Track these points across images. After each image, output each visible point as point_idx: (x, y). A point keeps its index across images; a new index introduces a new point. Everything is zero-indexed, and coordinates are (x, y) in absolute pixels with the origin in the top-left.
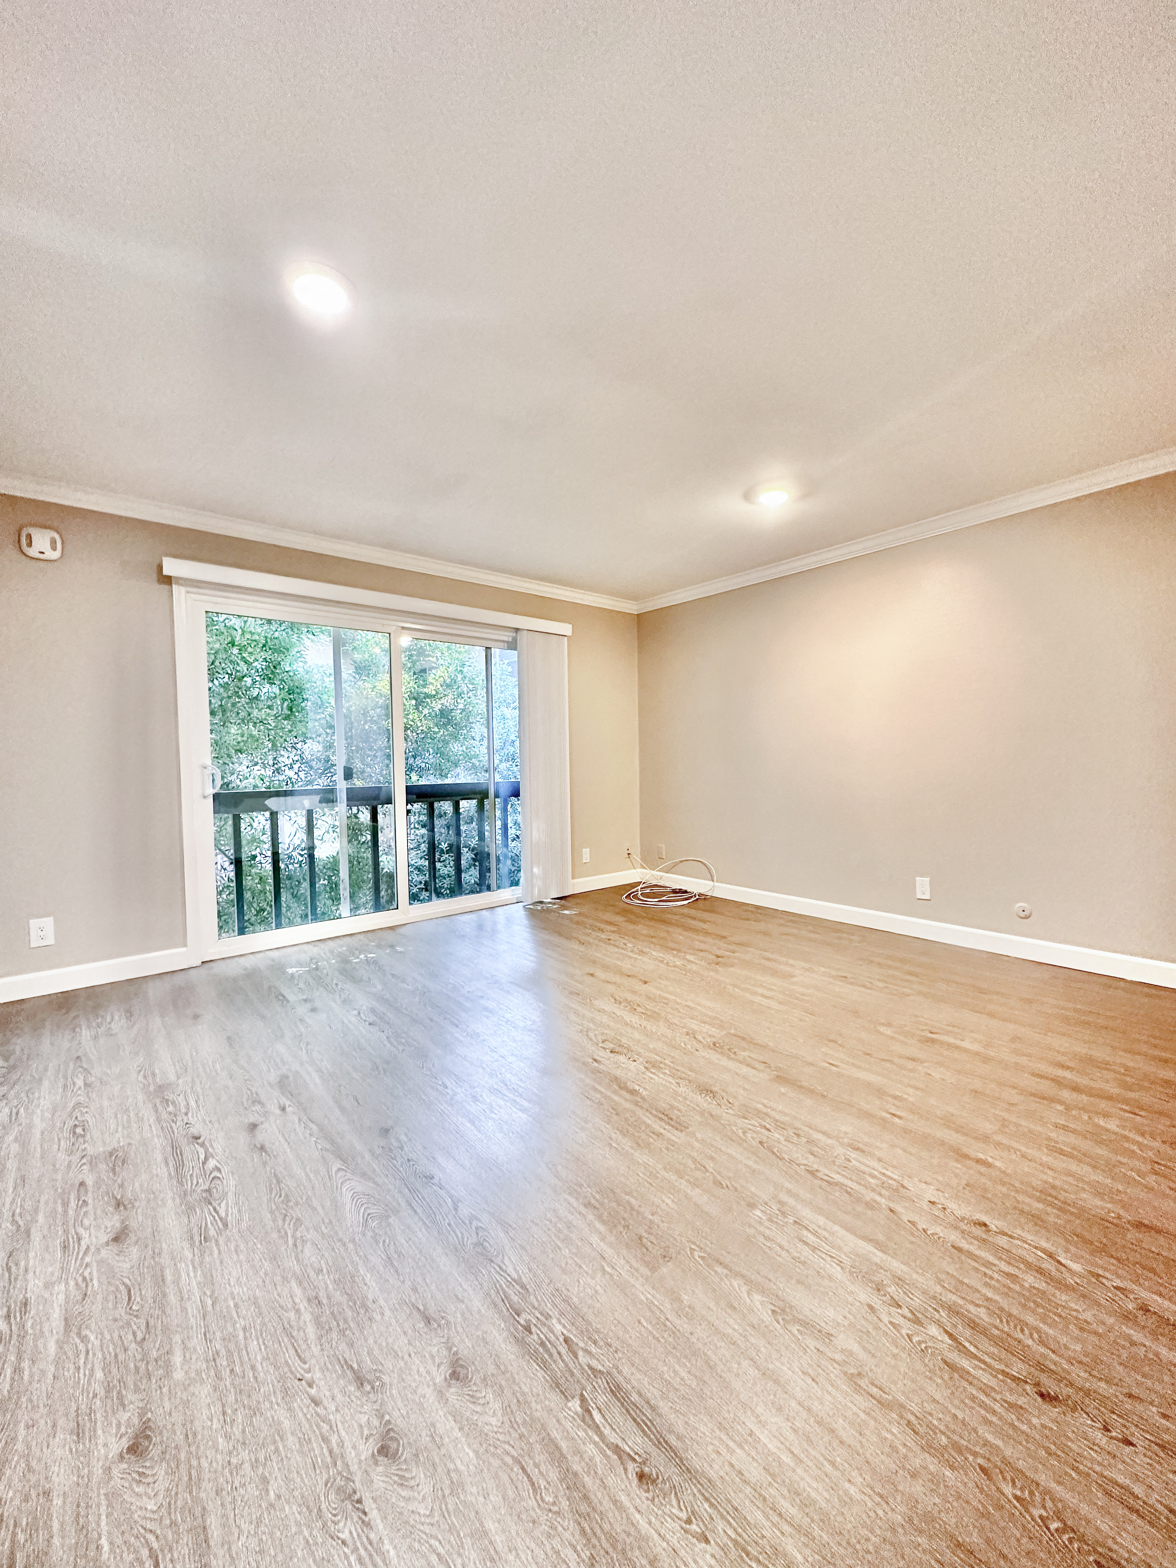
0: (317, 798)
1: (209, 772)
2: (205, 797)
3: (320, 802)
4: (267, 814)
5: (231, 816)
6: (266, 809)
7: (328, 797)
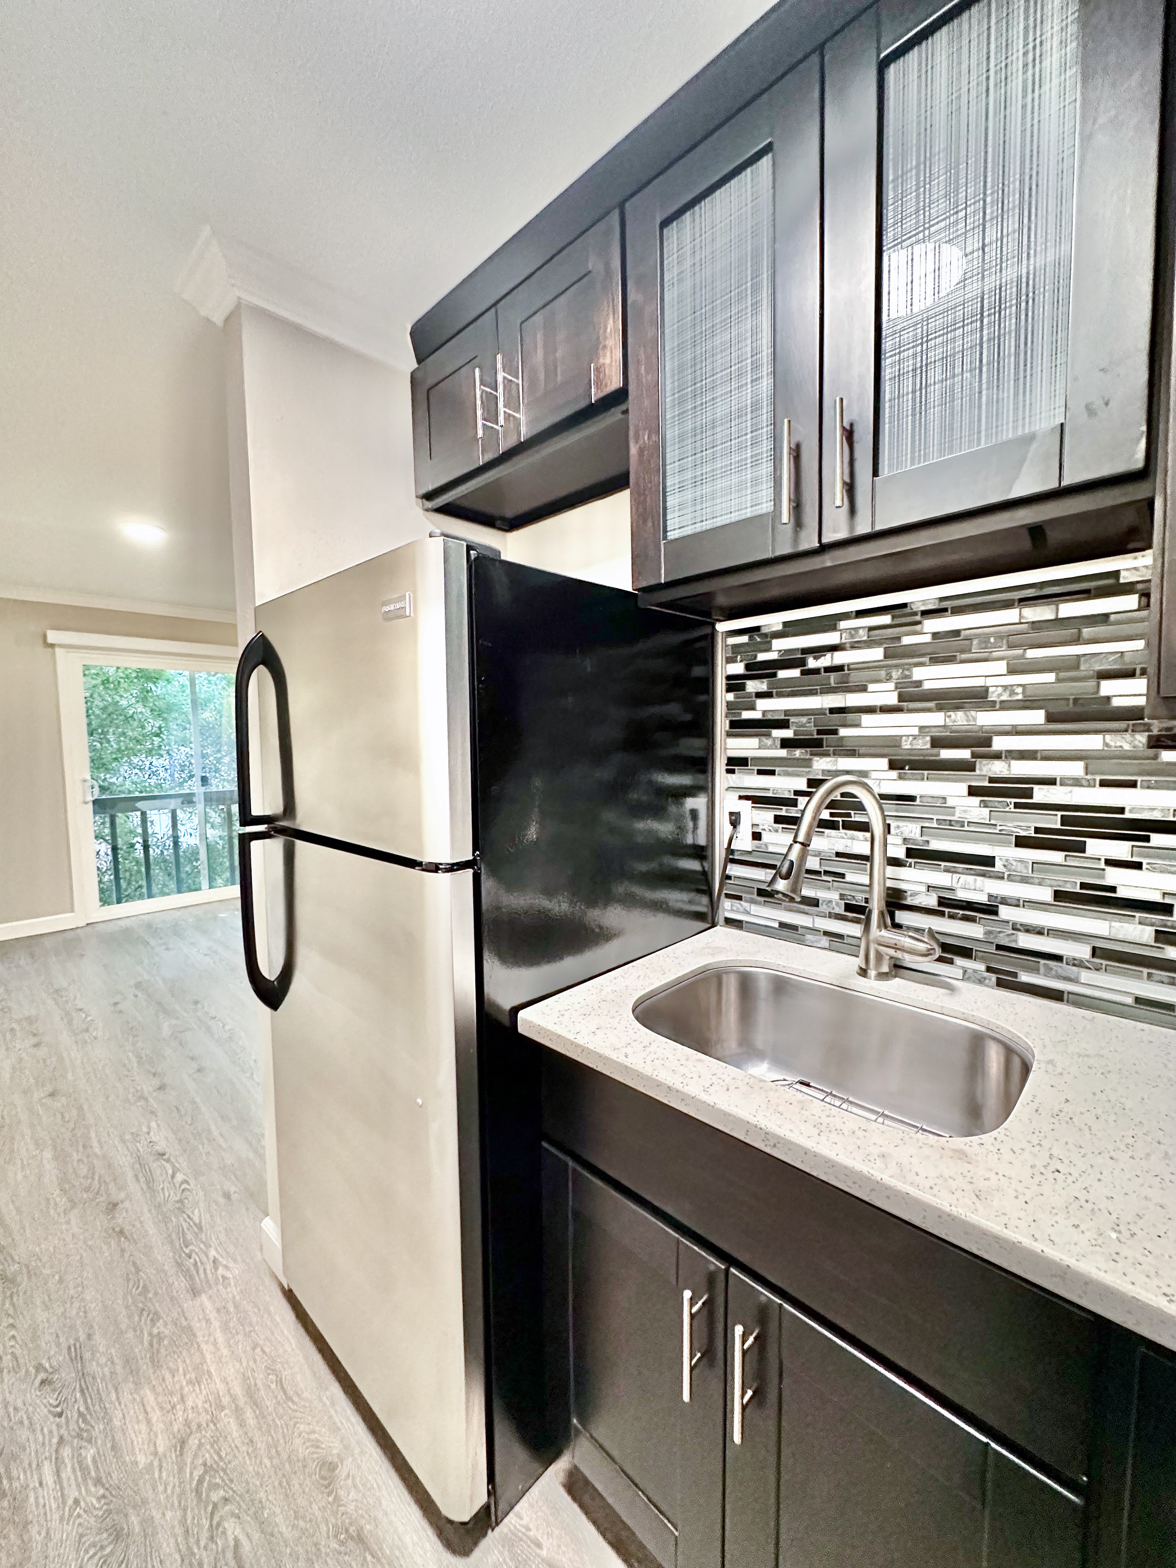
0: (180, 800)
1: (89, 784)
2: (86, 803)
3: (183, 803)
4: (139, 813)
5: (108, 815)
6: (138, 810)
7: (188, 800)
